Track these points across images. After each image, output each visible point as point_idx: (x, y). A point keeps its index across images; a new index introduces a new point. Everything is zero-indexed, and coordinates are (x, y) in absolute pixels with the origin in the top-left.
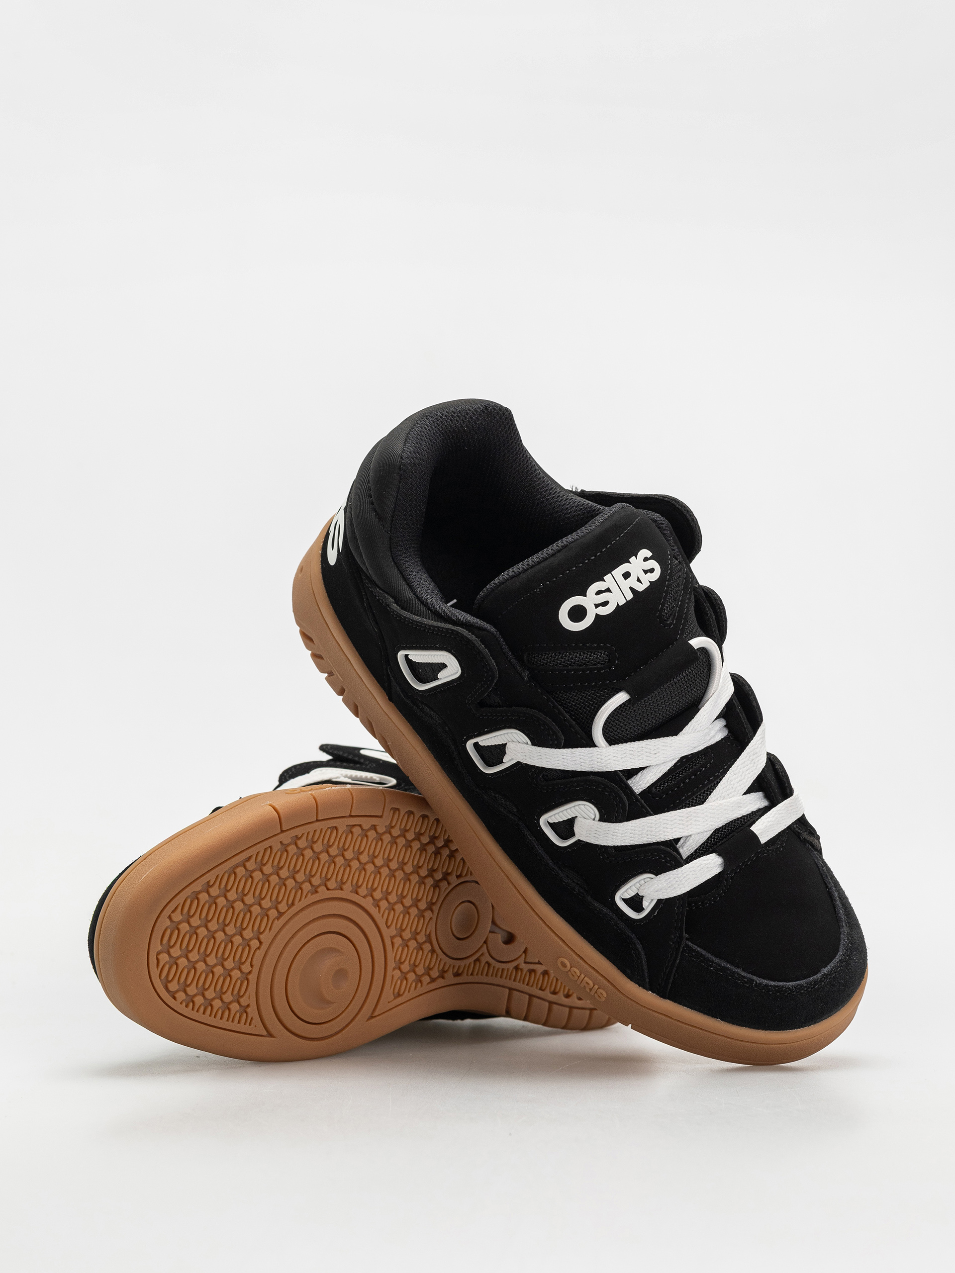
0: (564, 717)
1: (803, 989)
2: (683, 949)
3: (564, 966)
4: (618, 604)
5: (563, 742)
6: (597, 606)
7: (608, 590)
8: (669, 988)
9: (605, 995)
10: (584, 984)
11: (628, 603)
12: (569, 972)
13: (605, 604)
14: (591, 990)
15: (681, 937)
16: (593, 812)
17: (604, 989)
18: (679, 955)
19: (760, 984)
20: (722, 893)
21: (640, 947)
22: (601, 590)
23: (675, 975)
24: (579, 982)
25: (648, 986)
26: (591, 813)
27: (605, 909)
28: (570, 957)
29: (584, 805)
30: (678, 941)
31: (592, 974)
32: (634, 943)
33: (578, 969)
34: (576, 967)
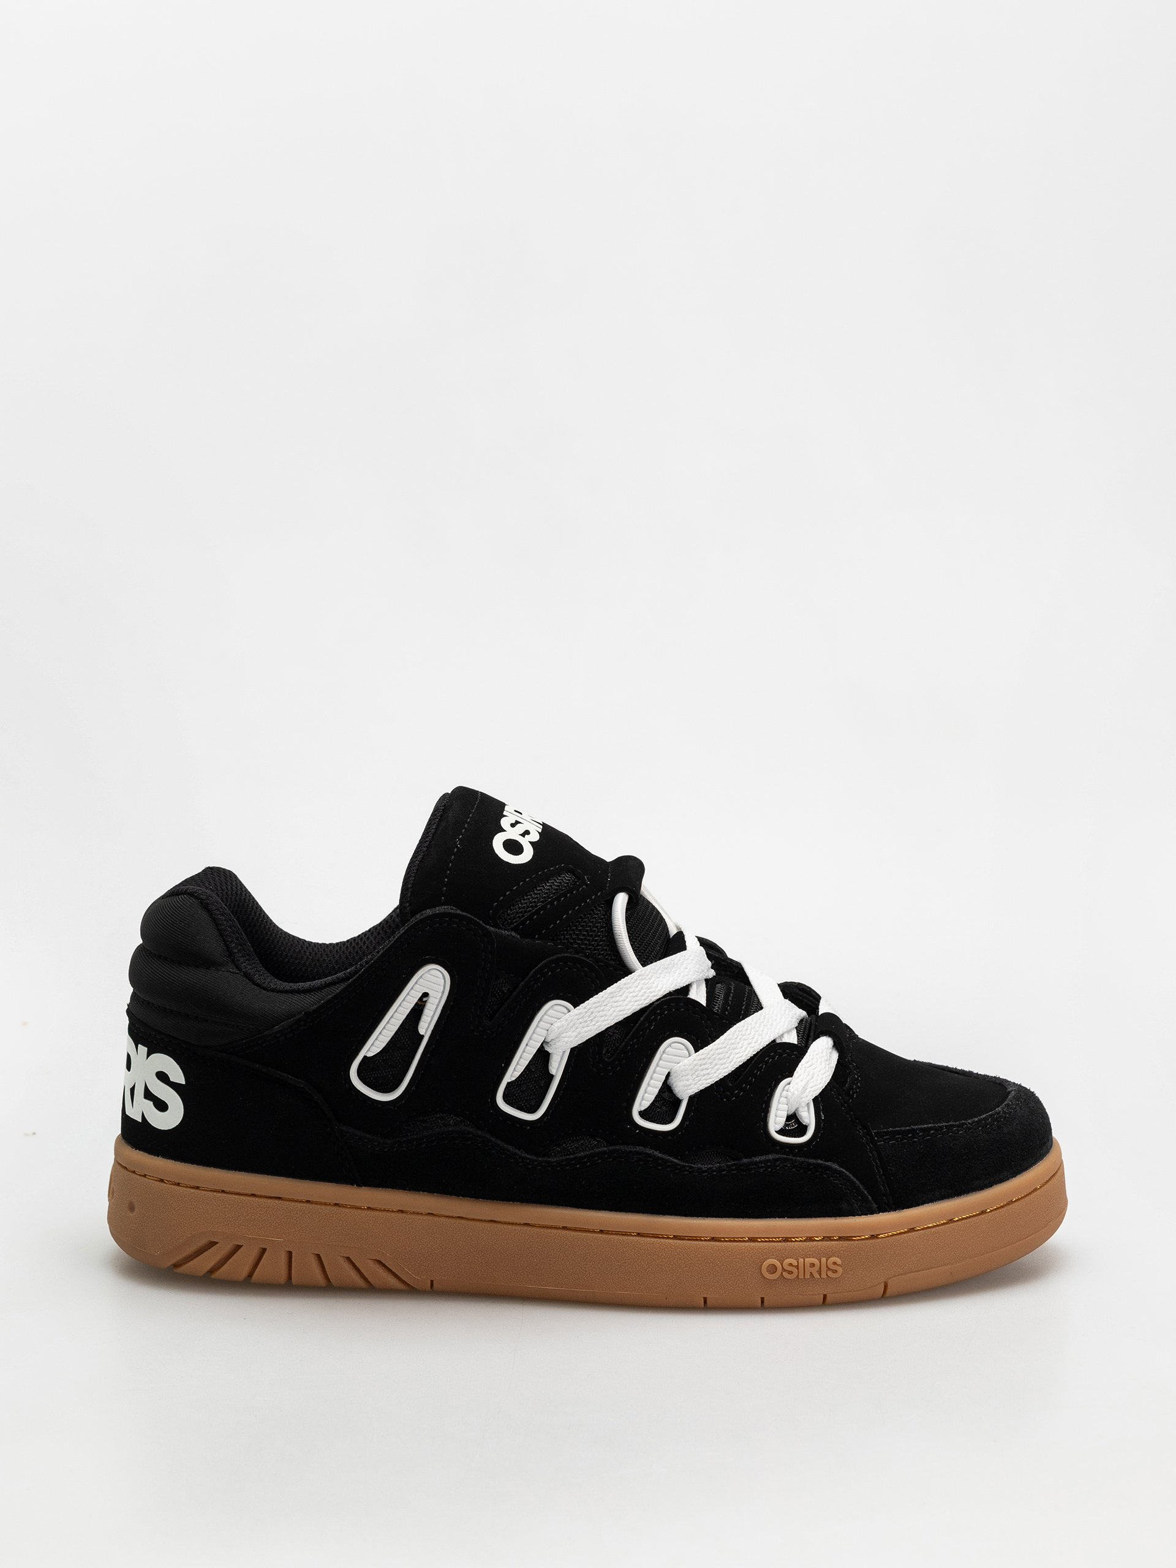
2: (876, 1140)
6: (522, 836)
9: (839, 1261)
10: (808, 1270)
12: (784, 1273)
13: (527, 832)
14: (819, 1272)
15: (865, 1127)
16: (682, 1047)
17: (833, 1256)
20: (858, 1078)
21: (835, 1166)
22: (514, 823)
24: (801, 1278)
25: (873, 1207)
26: (682, 1050)
27: (770, 1157)
28: (773, 1252)
29: (670, 1045)
30: (867, 1134)
31: (810, 1248)
32: (828, 1168)
33: (791, 1258)
34: (787, 1258)
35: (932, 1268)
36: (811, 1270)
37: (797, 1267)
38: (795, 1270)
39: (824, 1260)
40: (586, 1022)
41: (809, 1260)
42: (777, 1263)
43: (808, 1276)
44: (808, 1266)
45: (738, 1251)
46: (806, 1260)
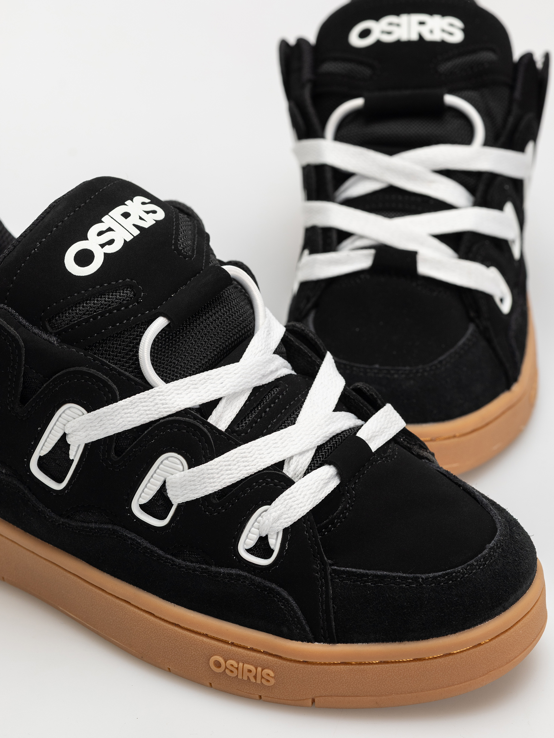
0: (109, 366)
1: (475, 568)
2: (332, 576)
3: (218, 664)
4: (125, 240)
5: (118, 393)
6: (102, 246)
7: (110, 229)
8: (334, 627)
9: (272, 674)
10: (246, 674)
11: (135, 239)
12: (227, 670)
13: (111, 242)
14: (255, 677)
15: (323, 563)
16: (178, 462)
17: (268, 668)
18: (330, 584)
19: (427, 578)
20: (349, 507)
21: (285, 594)
22: (103, 231)
23: (333, 607)
24: (240, 677)
25: (311, 636)
26: (177, 464)
27: (233, 571)
28: (220, 651)
29: (167, 458)
30: (323, 570)
31: (250, 657)
32: (278, 593)
33: (233, 660)
34: (231, 659)
35: (358, 696)
36: (249, 674)
37: (237, 668)
38: (235, 671)
39: (259, 669)
40: (95, 426)
41: (247, 666)
42: (221, 660)
43: (245, 678)
44: (245, 671)
45: (194, 642)
46: (246, 665)
